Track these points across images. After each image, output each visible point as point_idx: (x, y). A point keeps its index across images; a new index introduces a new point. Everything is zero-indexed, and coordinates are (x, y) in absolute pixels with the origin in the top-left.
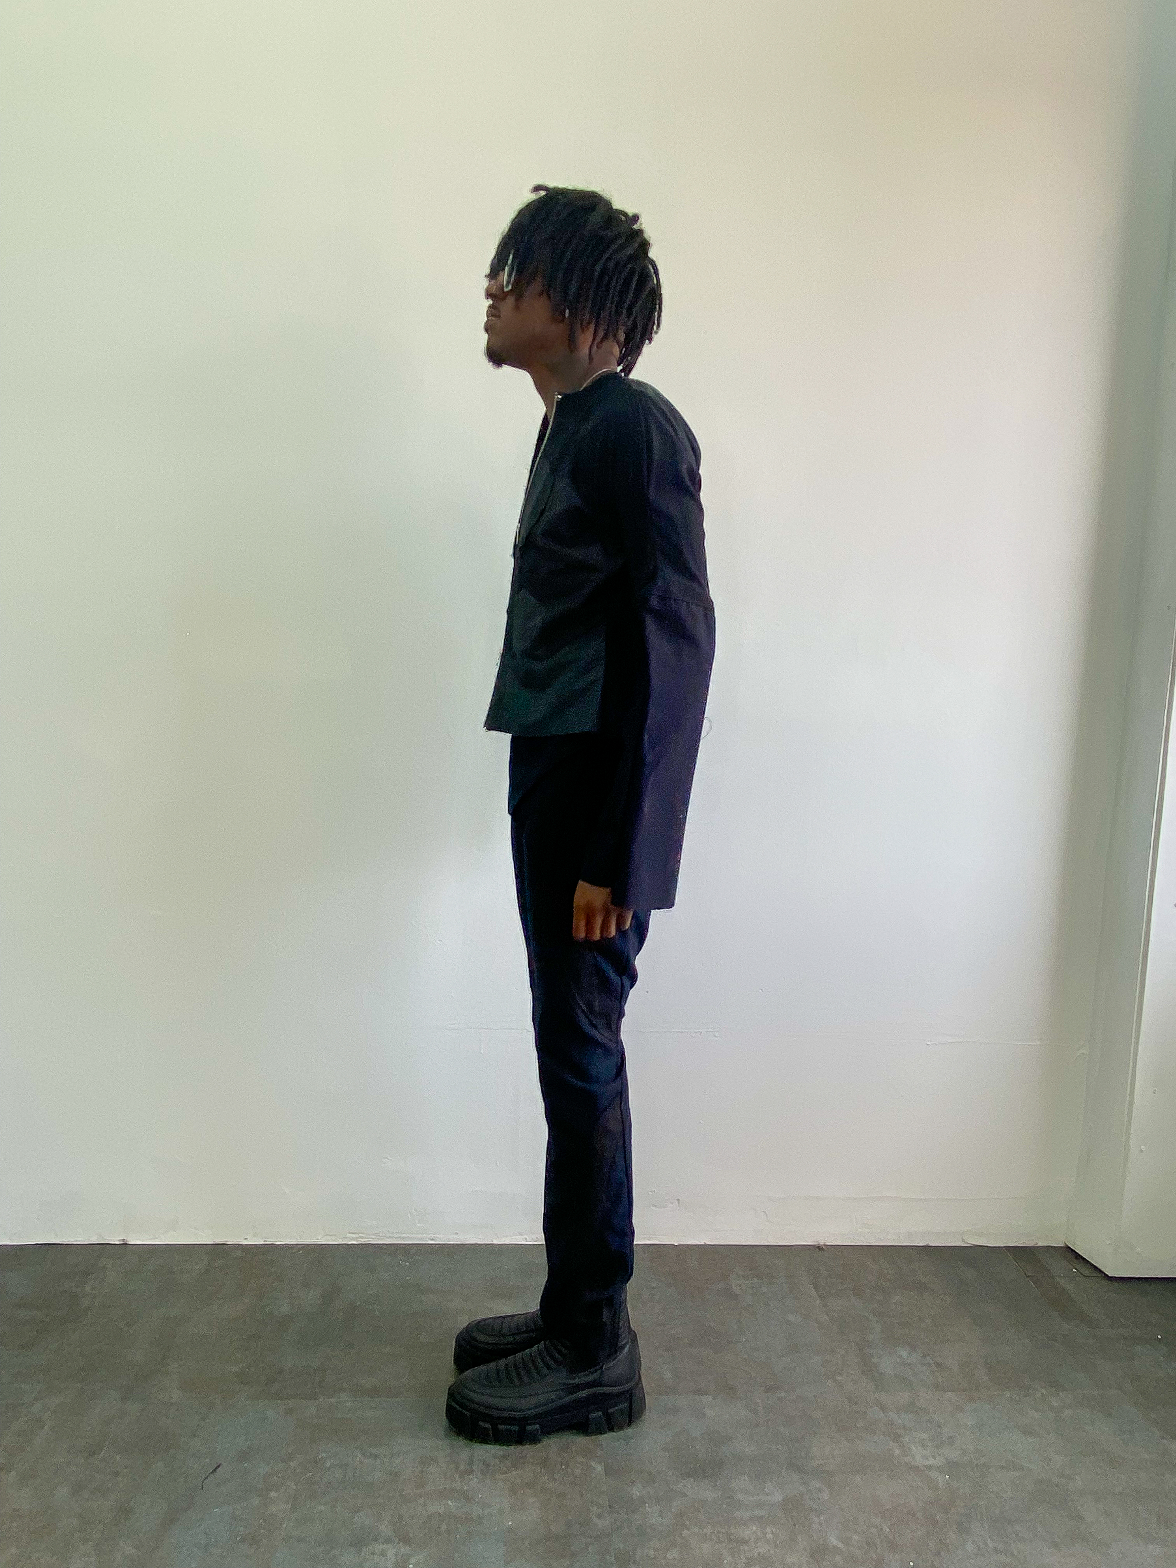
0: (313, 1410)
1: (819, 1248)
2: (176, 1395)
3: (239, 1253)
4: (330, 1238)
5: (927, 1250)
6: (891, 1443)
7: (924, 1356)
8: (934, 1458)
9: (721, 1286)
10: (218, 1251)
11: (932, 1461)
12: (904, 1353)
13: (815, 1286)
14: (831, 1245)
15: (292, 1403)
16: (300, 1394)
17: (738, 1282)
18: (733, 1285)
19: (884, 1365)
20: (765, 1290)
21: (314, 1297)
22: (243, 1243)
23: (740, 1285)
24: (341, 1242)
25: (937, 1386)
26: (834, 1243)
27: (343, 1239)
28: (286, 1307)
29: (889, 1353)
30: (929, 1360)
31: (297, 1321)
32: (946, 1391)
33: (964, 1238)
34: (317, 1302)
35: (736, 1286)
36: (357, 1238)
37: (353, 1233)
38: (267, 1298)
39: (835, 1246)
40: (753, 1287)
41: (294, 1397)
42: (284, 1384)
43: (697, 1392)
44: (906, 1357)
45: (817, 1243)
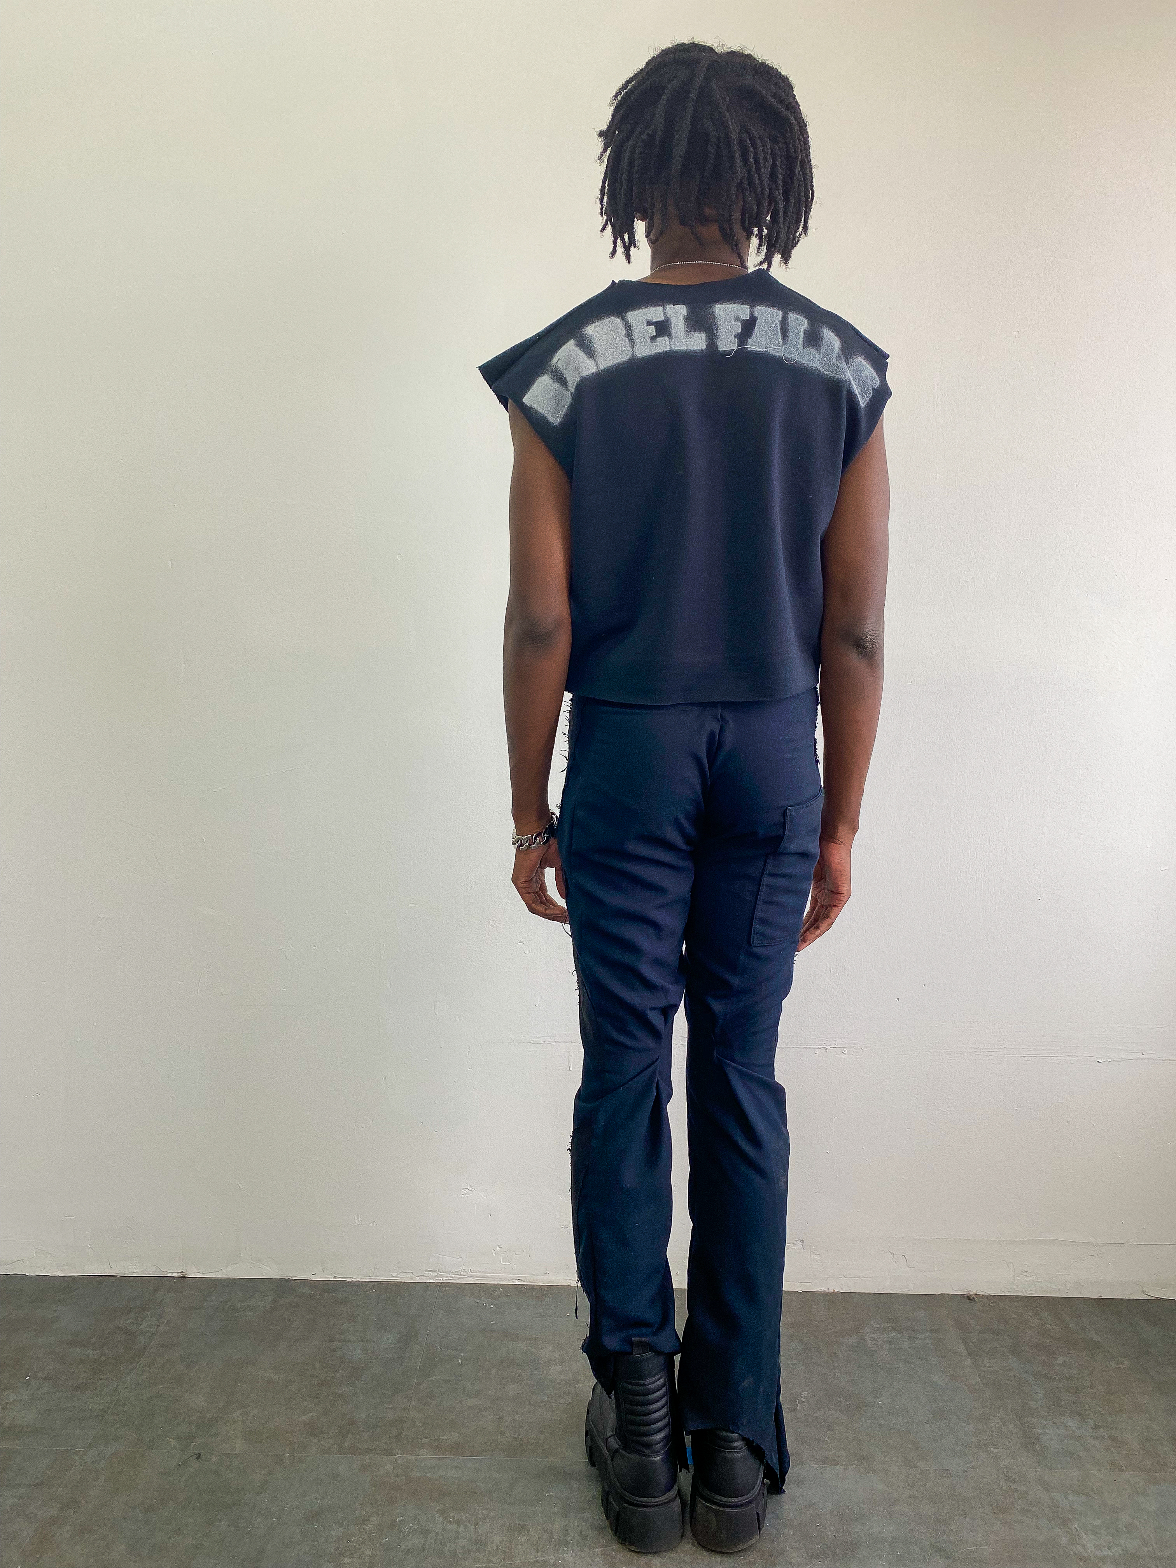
0: (390, 1467)
1: (969, 1298)
2: (240, 1446)
3: (307, 1290)
4: (405, 1276)
5: (1100, 1302)
6: (1057, 1530)
7: (1097, 1427)
8: (1109, 1548)
9: (852, 1340)
10: (283, 1286)
11: (1105, 1552)
12: (1072, 1423)
13: (965, 1343)
14: (983, 1295)
15: (367, 1459)
16: (375, 1449)
17: (873, 1336)
18: (867, 1339)
19: (1048, 1437)
20: (905, 1345)
21: (389, 1341)
22: (311, 1279)
23: (875, 1339)
24: (418, 1280)
25: (1112, 1464)
26: (987, 1292)
27: (421, 1277)
28: (358, 1351)
29: (1054, 1423)
30: (1102, 1432)
31: (371, 1367)
32: (1123, 1470)
33: (1146, 1289)
34: (393, 1346)
35: (871, 1340)
36: (435, 1276)
37: (431, 1271)
38: (339, 1341)
39: (989, 1297)
40: (890, 1342)
41: (369, 1451)
42: (358, 1437)
43: (825, 1461)
44: (1074, 1429)
45: (967, 1293)
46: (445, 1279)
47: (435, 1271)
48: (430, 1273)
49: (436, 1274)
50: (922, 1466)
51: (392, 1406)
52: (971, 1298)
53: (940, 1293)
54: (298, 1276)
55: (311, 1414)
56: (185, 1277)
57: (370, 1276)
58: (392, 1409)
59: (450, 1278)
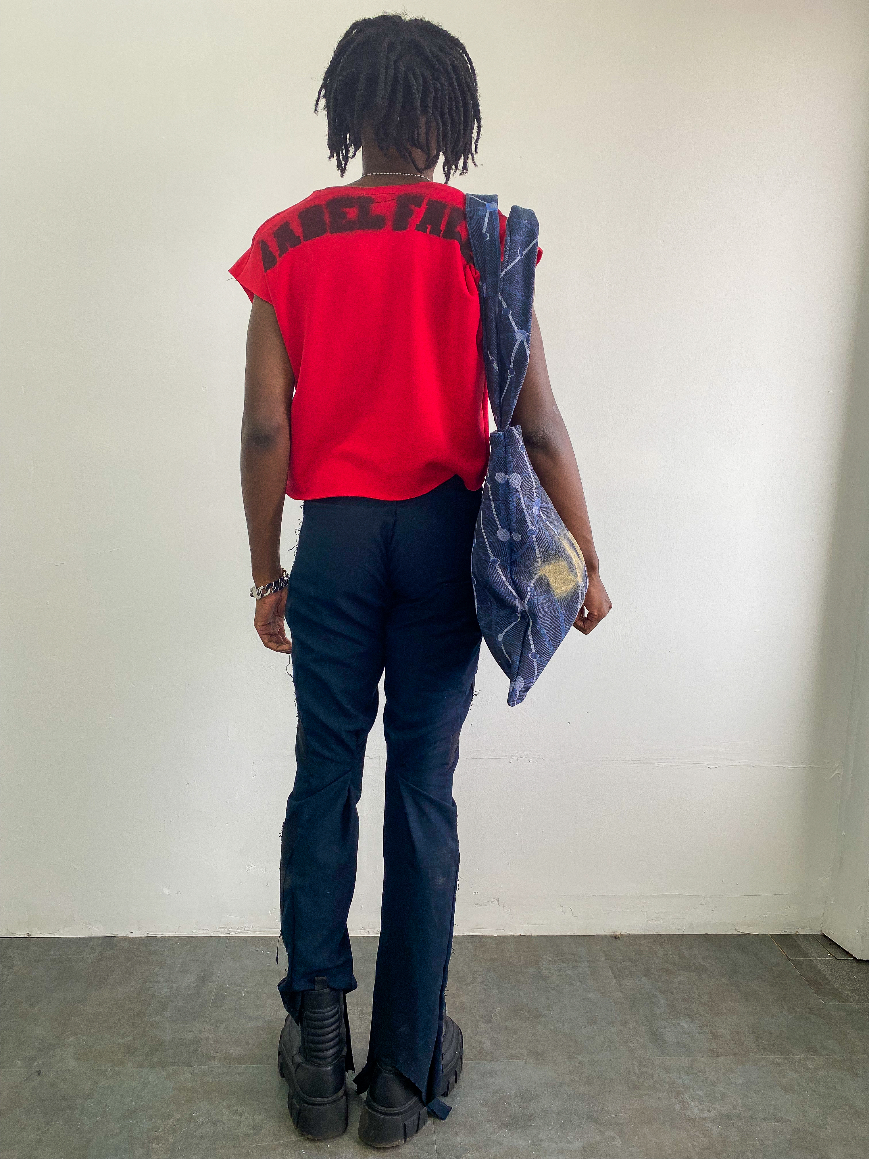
0: (188, 1076)
1: (616, 937)
2: (72, 1063)
3: (126, 945)
4: (203, 932)
5: (706, 938)
6: (673, 1100)
7: (702, 1026)
8: (709, 1111)
9: (532, 970)
10: (108, 942)
11: (707, 1114)
12: (685, 1023)
13: (612, 969)
14: (625, 935)
15: (171, 1069)
16: (177, 1062)
17: (547, 966)
18: (543, 968)
19: (668, 1034)
20: (569, 972)
21: (189, 981)
22: (129, 936)
23: (549, 969)
24: (212, 934)
25: (712, 1051)
26: (629, 933)
27: (214, 933)
28: (166, 989)
29: (673, 1024)
30: (706, 1029)
31: (175, 1001)
32: (719, 1056)
33: (737, 928)
34: (192, 985)
35: (546, 969)
36: (225, 932)
37: (222, 928)
38: (150, 982)
39: (629, 936)
40: (559, 971)
41: (172, 1064)
42: (164, 1054)
43: (512, 1057)
44: (686, 1027)
45: (614, 933)
46: (233, 933)
47: (225, 928)
48: (221, 929)
49: (226, 930)
50: (580, 1057)
51: (191, 1030)
52: (617, 937)
53: (595, 934)
54: (121, 934)
55: (128, 1038)
56: (30, 937)
57: (175, 933)
58: (191, 1031)
59: (237, 933)
